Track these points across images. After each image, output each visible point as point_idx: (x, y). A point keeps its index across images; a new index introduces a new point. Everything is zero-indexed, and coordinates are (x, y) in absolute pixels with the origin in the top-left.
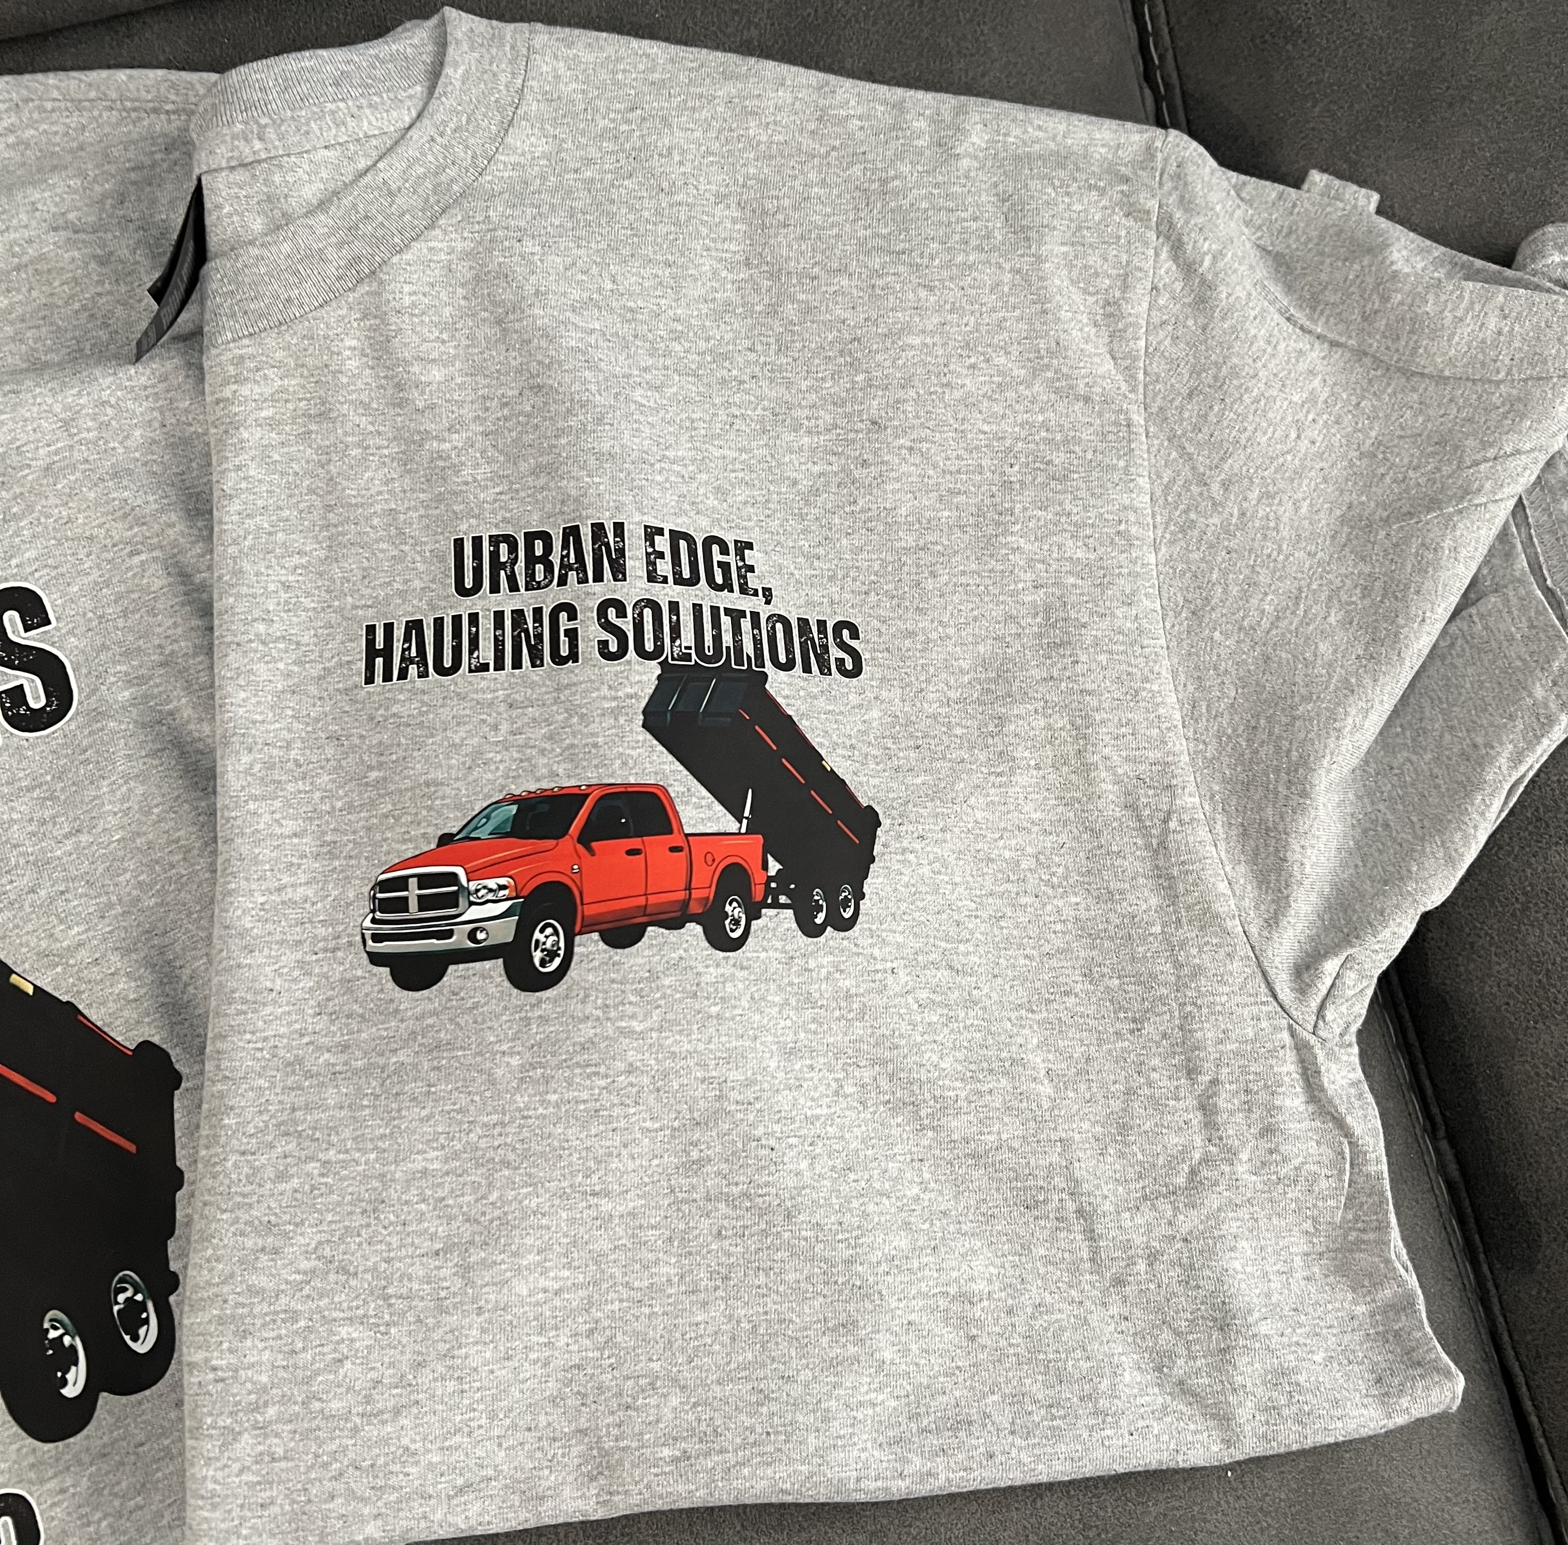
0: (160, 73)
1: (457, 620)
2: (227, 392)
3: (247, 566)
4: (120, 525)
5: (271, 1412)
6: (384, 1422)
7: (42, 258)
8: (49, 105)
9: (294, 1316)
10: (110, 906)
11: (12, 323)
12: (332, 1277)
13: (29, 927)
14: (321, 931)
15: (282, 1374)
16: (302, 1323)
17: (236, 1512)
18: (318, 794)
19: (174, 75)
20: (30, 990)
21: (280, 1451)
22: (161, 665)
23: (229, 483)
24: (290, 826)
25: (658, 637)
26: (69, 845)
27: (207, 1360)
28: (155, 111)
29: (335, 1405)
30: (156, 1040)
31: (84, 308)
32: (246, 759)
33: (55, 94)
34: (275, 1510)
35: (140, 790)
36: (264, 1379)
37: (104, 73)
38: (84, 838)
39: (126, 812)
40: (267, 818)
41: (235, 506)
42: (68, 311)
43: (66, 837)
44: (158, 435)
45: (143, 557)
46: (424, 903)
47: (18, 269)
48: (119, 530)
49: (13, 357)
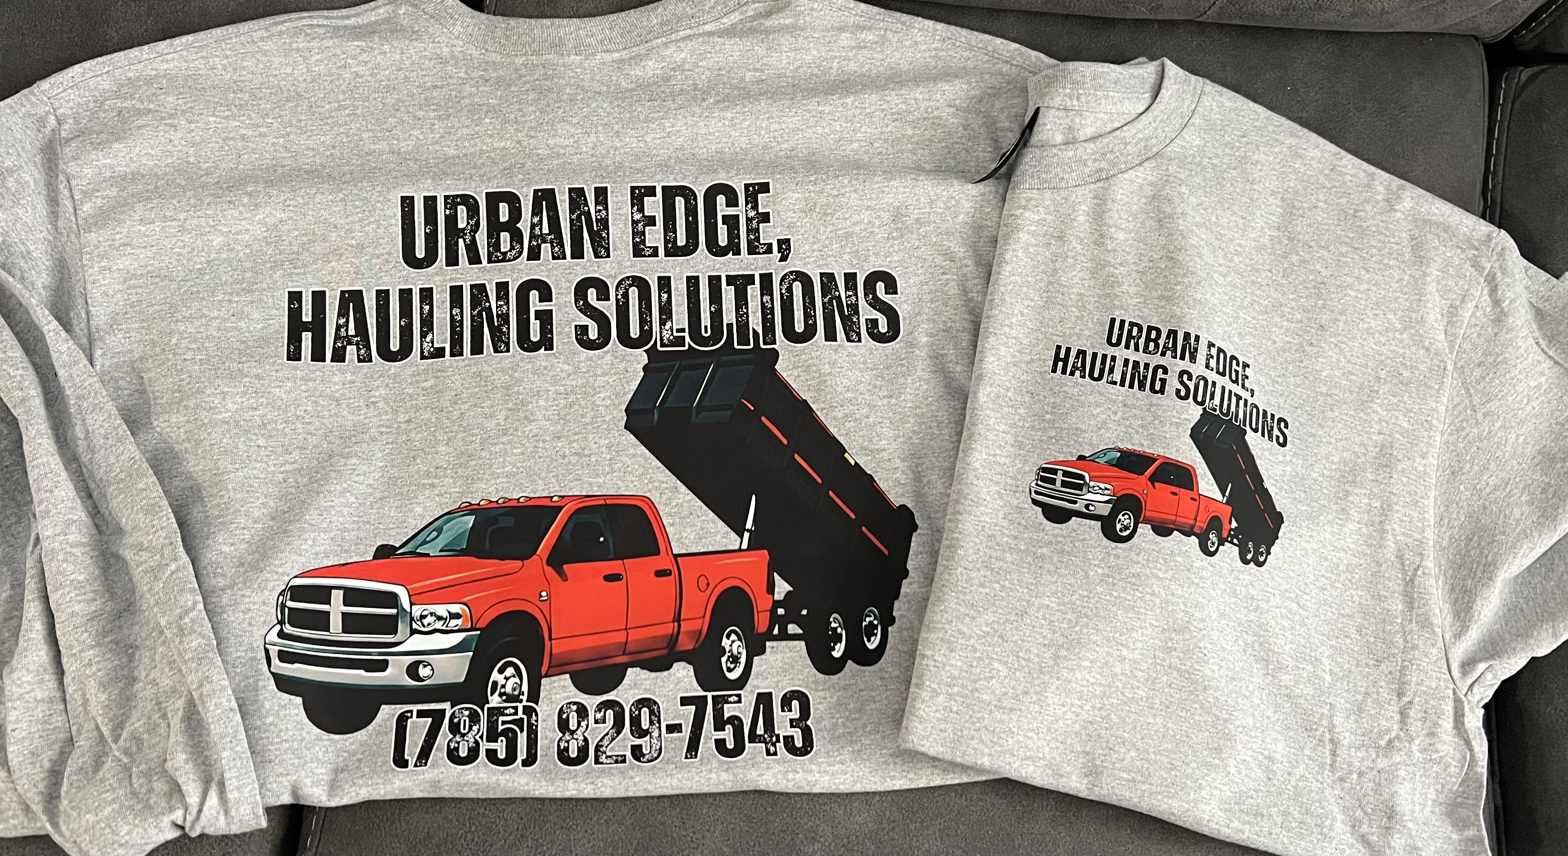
0: (1017, 46)
1: (1105, 356)
2: (1018, 212)
3: (1007, 299)
4: (940, 258)
5: (956, 689)
6: (1004, 713)
7: (940, 118)
8: (958, 44)
9: (975, 650)
10: (899, 436)
11: (912, 143)
12: (996, 639)
13: (861, 433)
14: (1010, 481)
15: (964, 674)
16: (978, 655)
17: (929, 729)
18: (1017, 417)
19: (1024, 49)
20: (853, 463)
21: (955, 709)
22: (944, 331)
23: (1008, 256)
24: (1002, 427)
25: (1204, 396)
26: (885, 401)
27: (933, 656)
28: (1007, 62)
29: (985, 697)
30: (909, 506)
31: (947, 147)
32: (989, 389)
33: (963, 39)
34: (946, 734)
35: (925, 387)
36: (956, 673)
37: (990, 37)
38: (893, 401)
39: (916, 395)
40: (993, 420)
41: (1008, 268)
42: (939, 145)
43: (884, 397)
44: (969, 220)
45: (949, 277)
46: (1064, 484)
47: (925, 119)
48: (939, 260)
49: (908, 160)
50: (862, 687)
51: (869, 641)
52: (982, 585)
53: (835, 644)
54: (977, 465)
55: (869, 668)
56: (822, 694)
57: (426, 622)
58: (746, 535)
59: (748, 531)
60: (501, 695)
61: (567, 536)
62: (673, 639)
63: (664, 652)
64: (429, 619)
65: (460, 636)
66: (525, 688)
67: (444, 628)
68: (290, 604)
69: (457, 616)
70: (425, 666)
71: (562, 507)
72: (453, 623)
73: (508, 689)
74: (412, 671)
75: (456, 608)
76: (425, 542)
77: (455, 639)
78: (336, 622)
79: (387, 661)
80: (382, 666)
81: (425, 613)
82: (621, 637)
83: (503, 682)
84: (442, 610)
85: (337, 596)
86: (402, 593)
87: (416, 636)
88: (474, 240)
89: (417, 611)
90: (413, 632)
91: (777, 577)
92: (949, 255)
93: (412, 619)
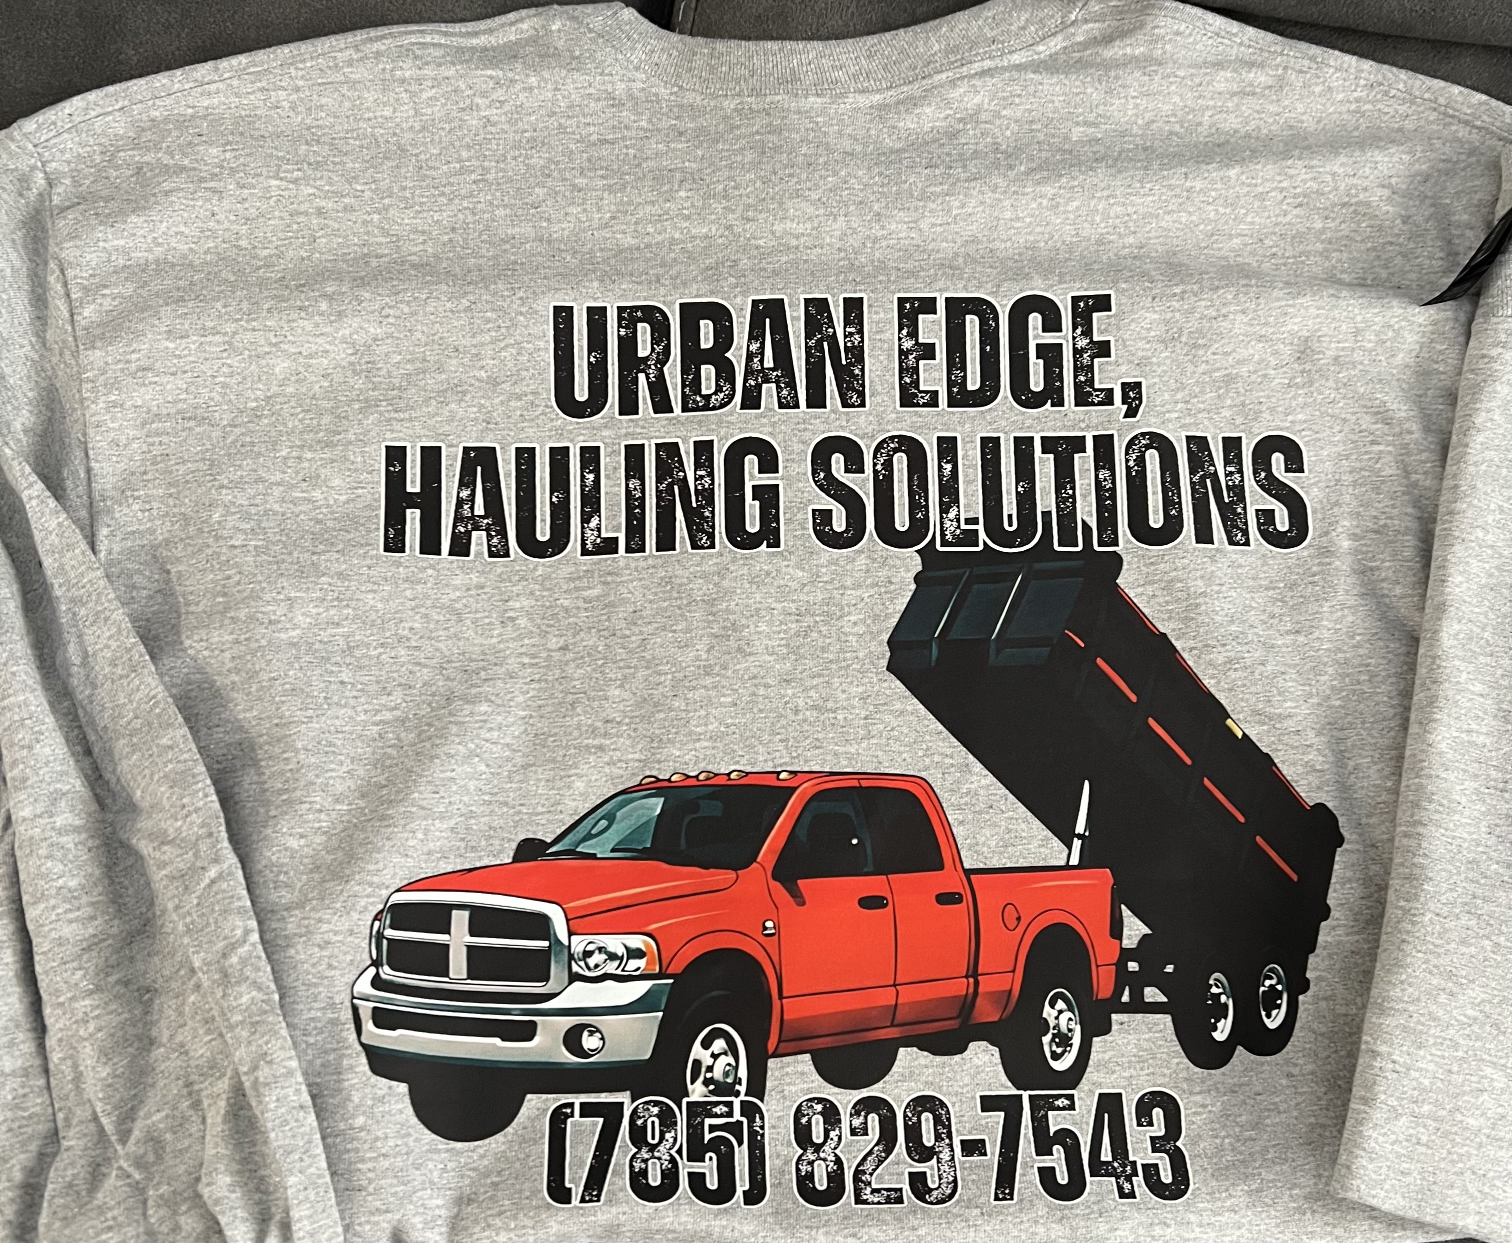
0: (1484, 97)
2: (1494, 352)
3: (1480, 485)
4: (1368, 418)
5: (1426, 1108)
6: (1501, 1148)
7: (1368, 204)
8: (1393, 92)
9: (1456, 1046)
10: (1310, 695)
11: (1322, 242)
12: (1488, 1028)
13: (1253, 689)
14: (1493, 774)
15: (1439, 1084)
16: (1460, 1054)
17: (1384, 1170)
18: (1499, 672)
19: (1494, 103)
20: (1240, 735)
21: (1424, 1139)
22: (1376, 532)
23: (1479, 420)
24: (1478, 688)
26: (1289, 639)
27: (1390, 1054)
28: (1466, 123)
29: (1471, 1121)
30: (1330, 805)
31: (1374, 249)
32: (1456, 627)
33: (1401, 86)
34: (1409, 1179)
35: (1350, 618)
36: (1426, 1082)
37: (1442, 84)
38: (1301, 639)
39: (1337, 631)
40: (1464, 676)
41: (1480, 438)
42: (1363, 247)
43: (1288, 632)
44: (1411, 361)
45: (1381, 448)
47: (1344, 205)
48: (1366, 422)
49: (1316, 266)
50: (1259, 1088)
51: (1269, 1016)
52: (1463, 942)
53: (1218, 1021)
54: (1443, 746)
55: (1268, 1058)
56: (1198, 1098)
57: (592, 961)
58: (1077, 843)
59: (1080, 836)
60: (707, 1082)
61: (802, 834)
62: (968, 1004)
63: (954, 1024)
64: (597, 958)
65: (643, 987)
66: (743, 1073)
67: (619, 972)
68: (389, 933)
69: (637, 954)
70: (591, 1033)
71: (796, 789)
72: (633, 964)
73: (718, 1074)
74: (572, 1039)
75: (636, 942)
76: (589, 837)
77: (637, 990)
78: (458, 963)
79: (534, 1024)
80: (526, 1032)
81: (590, 948)
82: (886, 997)
83: (710, 1061)
84: (615, 943)
85: (460, 920)
86: (556, 914)
87: (577, 984)
88: (661, 376)
89: (579, 944)
90: (574, 978)
91: (1126, 912)
92: (1383, 416)
93: (571, 957)
